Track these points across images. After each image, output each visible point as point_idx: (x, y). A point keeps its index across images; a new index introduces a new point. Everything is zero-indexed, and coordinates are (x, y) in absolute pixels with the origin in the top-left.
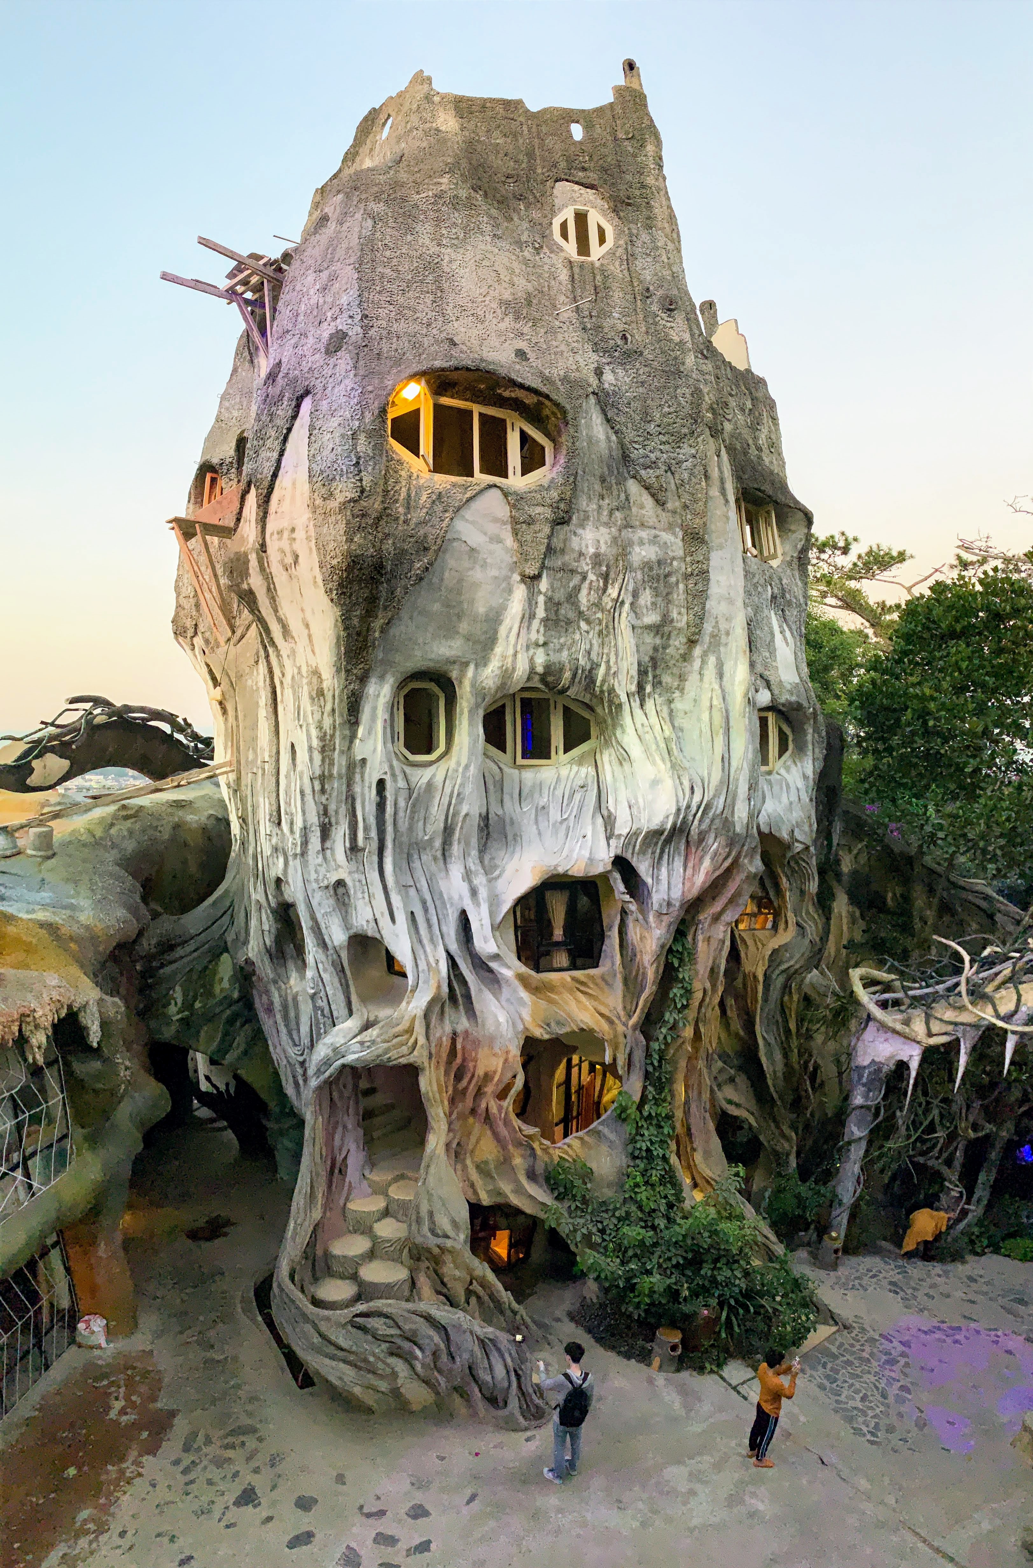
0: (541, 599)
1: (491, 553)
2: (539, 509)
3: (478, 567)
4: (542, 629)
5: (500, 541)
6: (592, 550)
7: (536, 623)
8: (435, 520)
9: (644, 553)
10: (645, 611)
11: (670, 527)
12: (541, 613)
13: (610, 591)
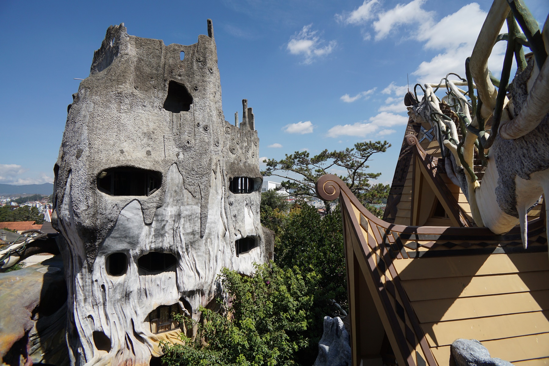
0: (153, 229)
1: (135, 218)
2: (151, 204)
3: (130, 223)
4: (153, 238)
5: (138, 214)
6: (170, 214)
7: (151, 237)
8: (114, 212)
9: (187, 213)
10: (187, 229)
11: (197, 204)
12: (153, 233)
13: (175, 225)
